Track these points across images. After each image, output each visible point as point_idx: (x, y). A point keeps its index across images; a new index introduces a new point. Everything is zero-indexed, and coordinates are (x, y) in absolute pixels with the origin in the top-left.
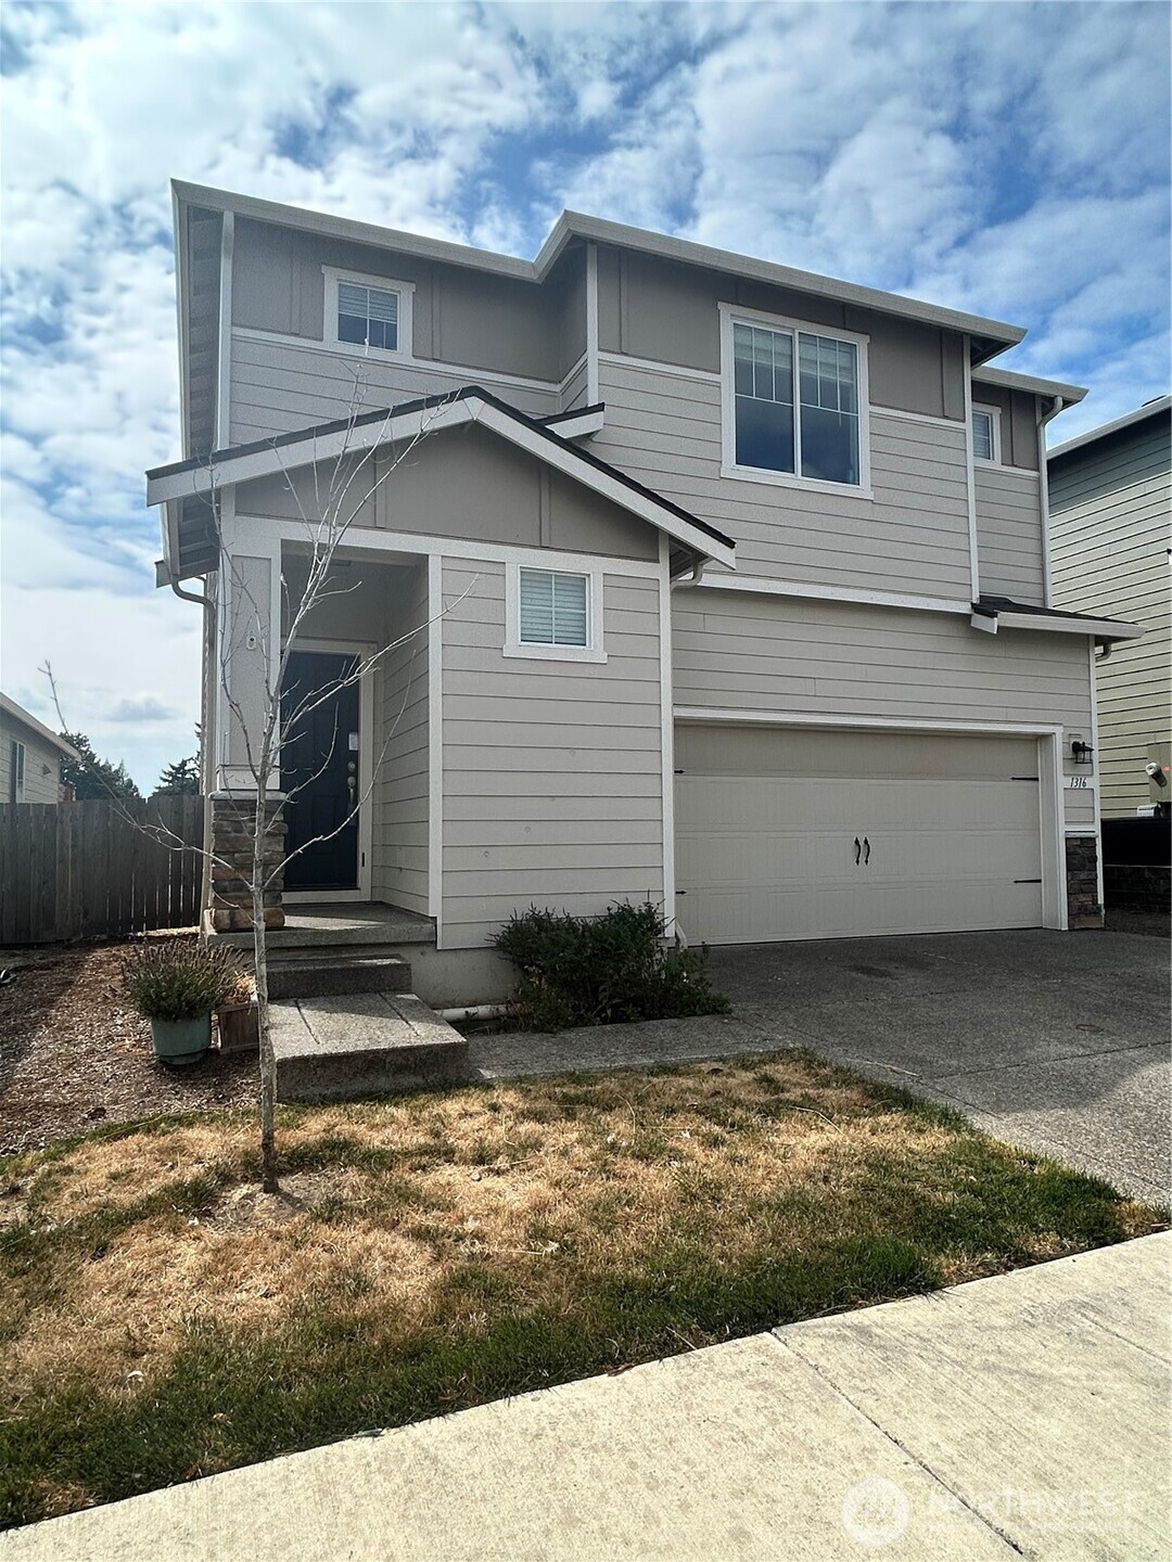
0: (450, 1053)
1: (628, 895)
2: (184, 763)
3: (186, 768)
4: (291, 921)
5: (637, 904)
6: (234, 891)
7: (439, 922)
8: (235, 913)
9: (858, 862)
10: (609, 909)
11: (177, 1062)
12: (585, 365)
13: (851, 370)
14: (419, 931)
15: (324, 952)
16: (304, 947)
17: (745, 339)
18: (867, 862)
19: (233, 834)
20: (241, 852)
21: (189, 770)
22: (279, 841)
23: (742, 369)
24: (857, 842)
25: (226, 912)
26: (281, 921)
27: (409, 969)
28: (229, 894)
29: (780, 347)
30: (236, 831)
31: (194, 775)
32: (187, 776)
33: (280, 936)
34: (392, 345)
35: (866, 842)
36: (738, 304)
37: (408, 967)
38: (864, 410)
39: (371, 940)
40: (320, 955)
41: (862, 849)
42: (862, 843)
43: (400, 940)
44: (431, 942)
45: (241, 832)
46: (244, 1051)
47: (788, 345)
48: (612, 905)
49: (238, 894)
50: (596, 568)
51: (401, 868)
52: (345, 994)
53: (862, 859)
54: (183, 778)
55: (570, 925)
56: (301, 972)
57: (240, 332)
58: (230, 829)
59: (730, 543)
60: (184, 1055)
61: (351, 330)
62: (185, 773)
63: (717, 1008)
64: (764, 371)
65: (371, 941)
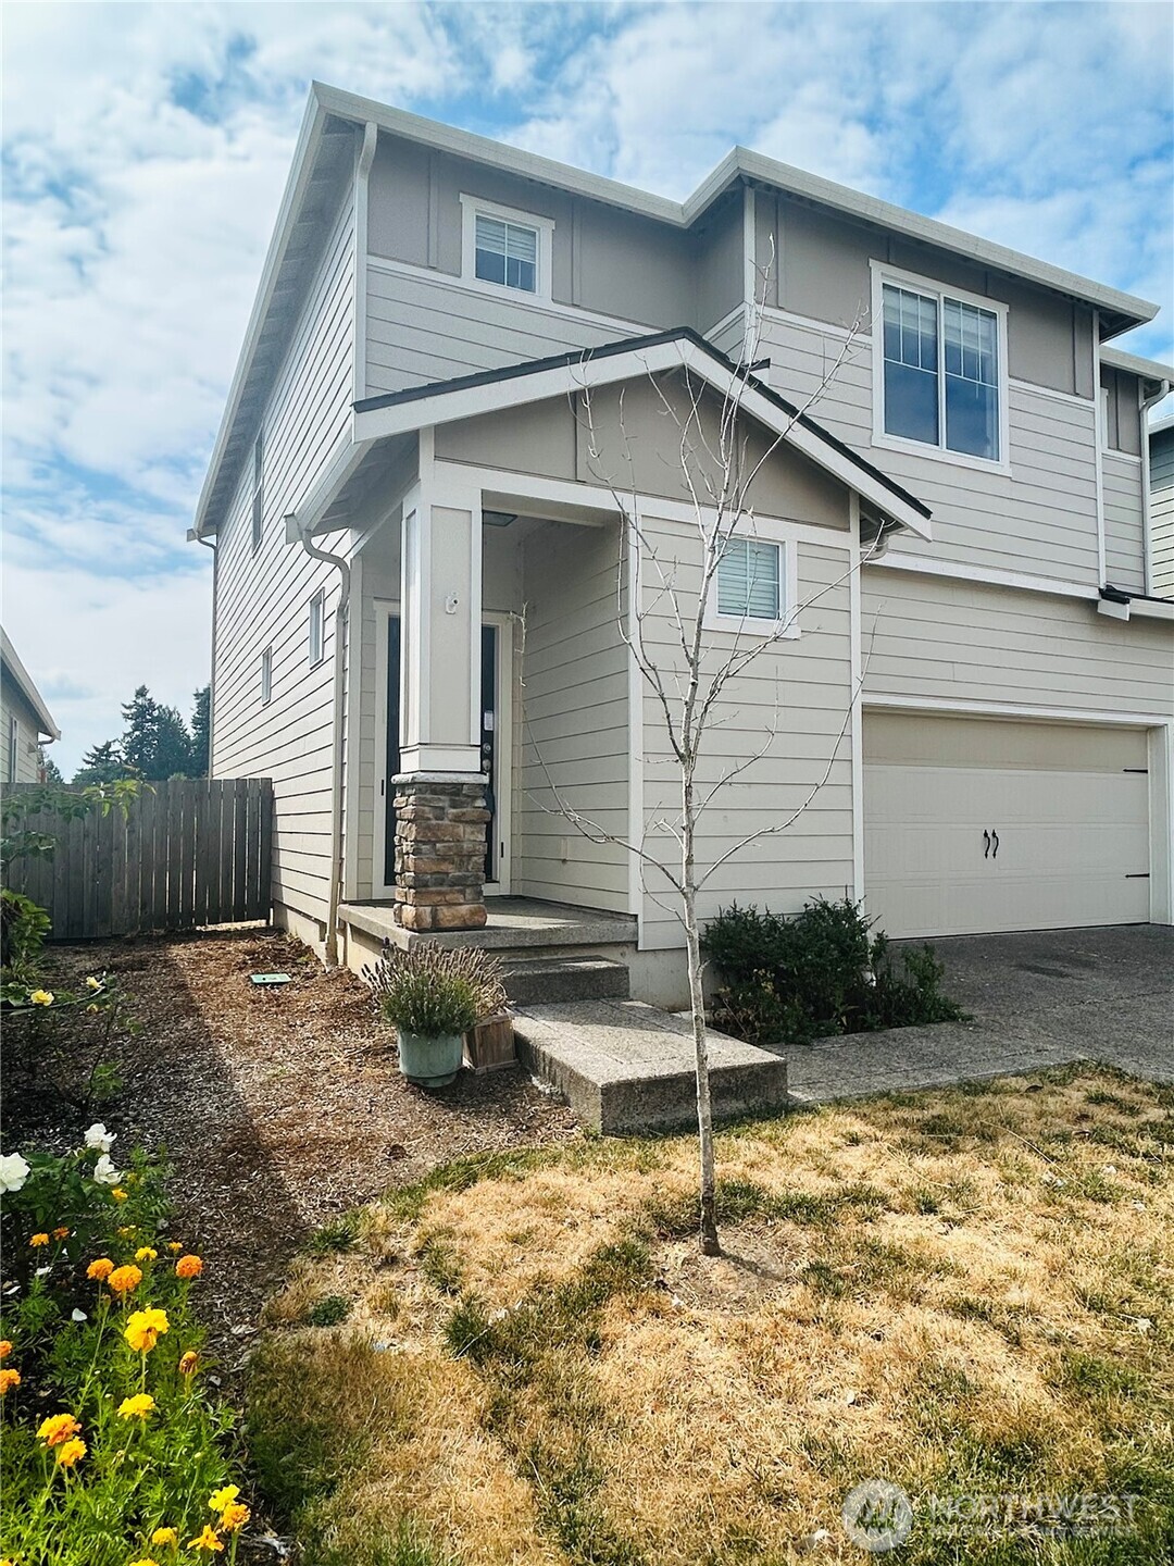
0: (770, 1074)
1: (822, 891)
2: (108, 745)
3: (110, 750)
4: (493, 920)
5: (835, 899)
6: (435, 885)
7: (640, 920)
8: (436, 910)
9: (986, 855)
10: (806, 906)
11: (432, 1084)
12: (742, 316)
13: (991, 340)
14: (619, 930)
15: (524, 954)
16: (507, 948)
17: (893, 299)
18: (994, 855)
19: (434, 822)
20: (443, 841)
21: (114, 752)
22: (481, 829)
23: (890, 333)
24: (986, 835)
25: (428, 909)
26: (483, 920)
27: (627, 973)
28: (431, 889)
29: (923, 310)
30: (437, 819)
31: (119, 757)
32: (112, 758)
33: (484, 936)
34: (528, 285)
35: (994, 834)
36: (889, 263)
37: (625, 970)
38: (1004, 382)
39: (576, 940)
40: (519, 957)
41: (991, 839)
42: (990, 835)
43: (604, 940)
44: (632, 942)
45: (442, 819)
46: (505, 1070)
47: (932, 311)
48: (810, 902)
49: (439, 888)
50: (790, 534)
51: (564, 861)
52: (565, 1001)
53: (990, 853)
54: (107, 761)
55: (773, 924)
56: (521, 977)
57: (375, 261)
58: (431, 816)
59: (926, 513)
60: (441, 1077)
61: (489, 267)
62: (109, 755)
63: (948, 1014)
64: (910, 336)
65: (575, 942)
